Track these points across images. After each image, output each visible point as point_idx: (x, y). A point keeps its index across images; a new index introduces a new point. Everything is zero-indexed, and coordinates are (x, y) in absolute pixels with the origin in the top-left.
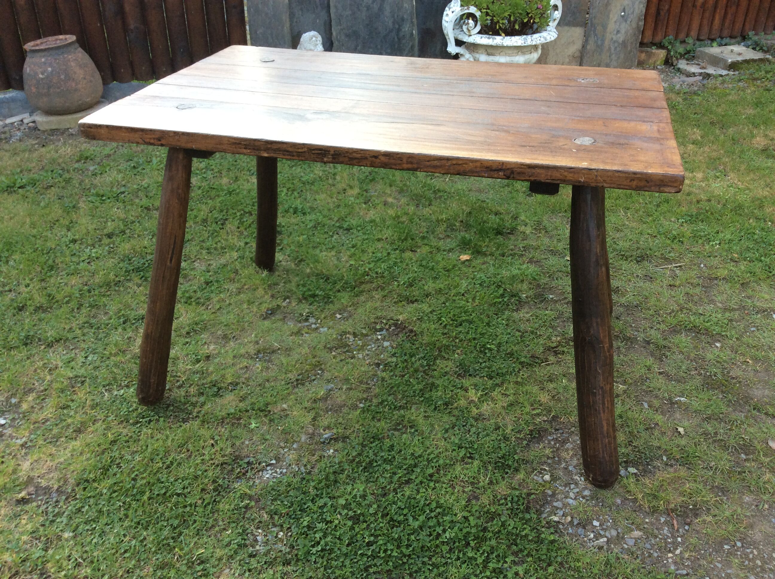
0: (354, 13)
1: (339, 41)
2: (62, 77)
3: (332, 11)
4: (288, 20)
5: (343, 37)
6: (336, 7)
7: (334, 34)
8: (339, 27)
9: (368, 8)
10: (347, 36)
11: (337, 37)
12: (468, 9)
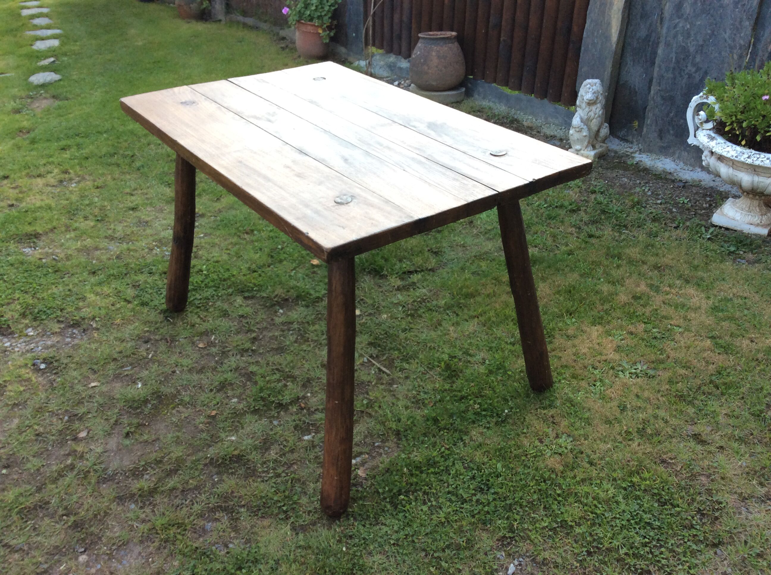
0: (675, 78)
1: (654, 100)
2: (422, 61)
3: (656, 69)
4: (610, 66)
5: (659, 99)
6: (660, 67)
7: (652, 92)
8: (658, 88)
9: (690, 76)
10: (663, 98)
11: (653, 97)
12: (707, 98)
